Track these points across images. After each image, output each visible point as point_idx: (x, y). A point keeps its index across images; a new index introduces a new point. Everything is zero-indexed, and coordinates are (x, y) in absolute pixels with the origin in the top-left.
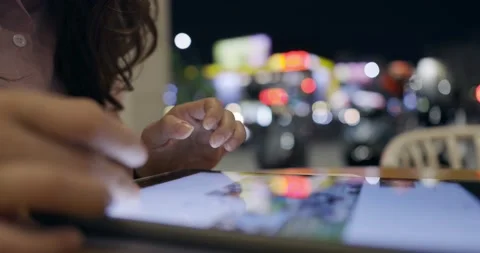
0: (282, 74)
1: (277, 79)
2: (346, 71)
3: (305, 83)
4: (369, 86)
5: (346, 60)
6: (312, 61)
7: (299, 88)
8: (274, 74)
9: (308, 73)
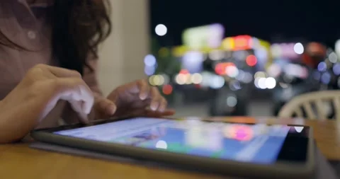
0: (232, 52)
1: (229, 56)
2: (279, 50)
3: (249, 59)
4: (296, 60)
5: (280, 42)
6: (254, 43)
7: (245, 62)
8: (226, 53)
9: (251, 51)
